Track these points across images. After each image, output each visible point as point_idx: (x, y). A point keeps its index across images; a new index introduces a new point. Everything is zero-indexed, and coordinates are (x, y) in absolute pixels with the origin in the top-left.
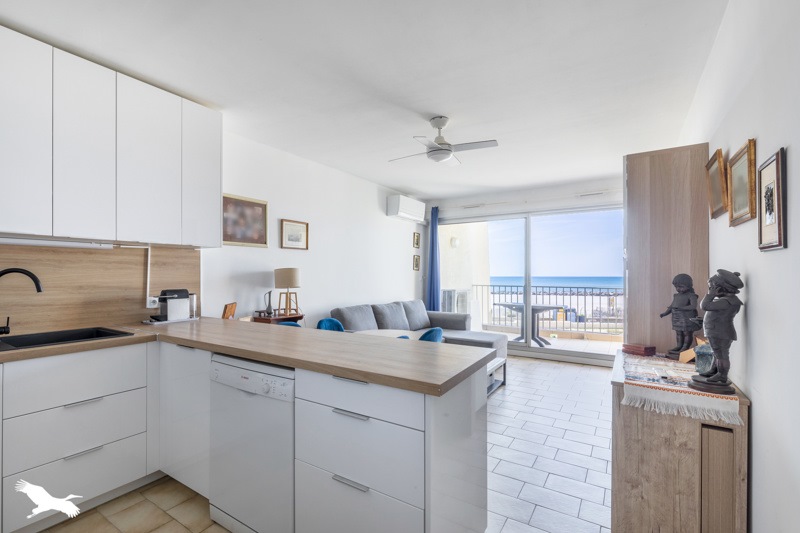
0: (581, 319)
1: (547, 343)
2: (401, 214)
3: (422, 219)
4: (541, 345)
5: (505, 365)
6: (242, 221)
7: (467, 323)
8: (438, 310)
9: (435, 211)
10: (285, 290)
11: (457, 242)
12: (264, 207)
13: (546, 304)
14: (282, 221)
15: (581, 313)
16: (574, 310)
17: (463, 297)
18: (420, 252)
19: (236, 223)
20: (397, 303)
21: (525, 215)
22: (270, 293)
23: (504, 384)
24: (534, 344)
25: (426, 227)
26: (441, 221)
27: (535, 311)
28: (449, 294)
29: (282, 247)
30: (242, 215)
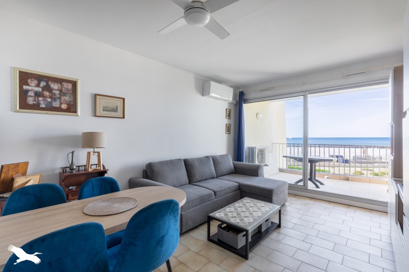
0: (346, 161)
1: (322, 184)
2: (213, 95)
3: (231, 99)
4: (317, 187)
5: (280, 211)
6: (47, 93)
7: (259, 171)
8: (243, 161)
9: (242, 94)
10: (91, 150)
11: (261, 116)
12: (74, 84)
13: (322, 157)
14: (96, 95)
15: (347, 158)
16: (342, 157)
17: (262, 152)
18: (232, 122)
19: (37, 94)
20: (207, 157)
21: (303, 94)
22: (73, 152)
23: (279, 226)
24: (311, 186)
25: (235, 105)
26: (246, 101)
27: (312, 162)
28: (252, 150)
29: (95, 116)
30: (47, 88)
